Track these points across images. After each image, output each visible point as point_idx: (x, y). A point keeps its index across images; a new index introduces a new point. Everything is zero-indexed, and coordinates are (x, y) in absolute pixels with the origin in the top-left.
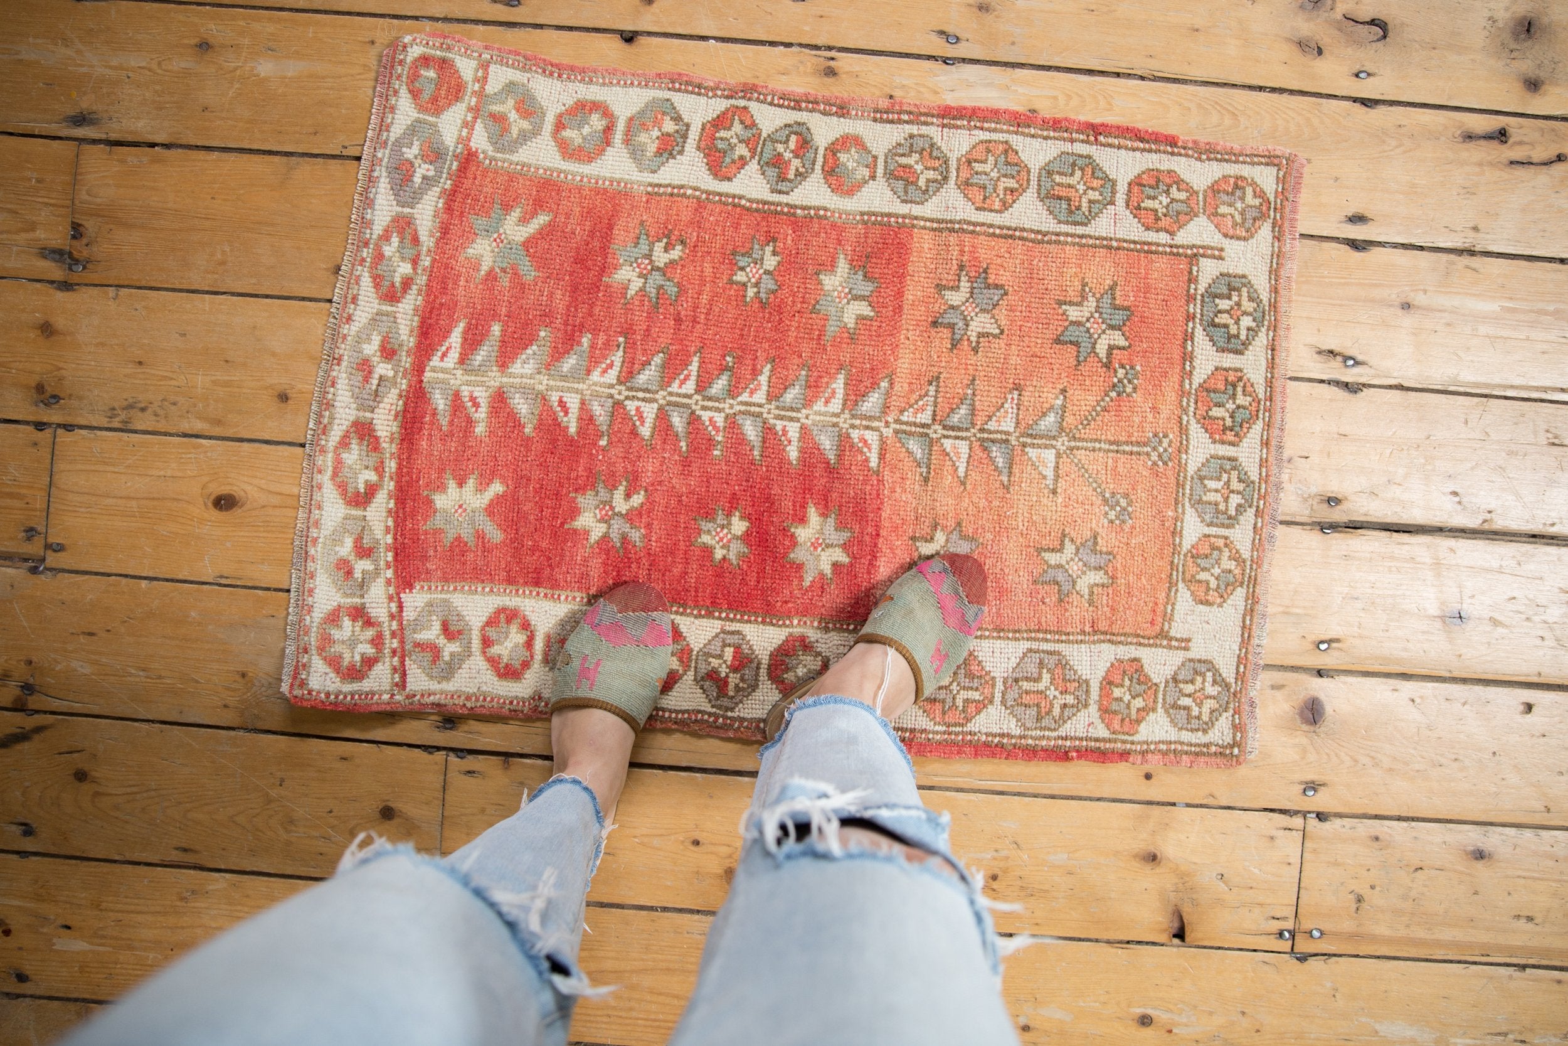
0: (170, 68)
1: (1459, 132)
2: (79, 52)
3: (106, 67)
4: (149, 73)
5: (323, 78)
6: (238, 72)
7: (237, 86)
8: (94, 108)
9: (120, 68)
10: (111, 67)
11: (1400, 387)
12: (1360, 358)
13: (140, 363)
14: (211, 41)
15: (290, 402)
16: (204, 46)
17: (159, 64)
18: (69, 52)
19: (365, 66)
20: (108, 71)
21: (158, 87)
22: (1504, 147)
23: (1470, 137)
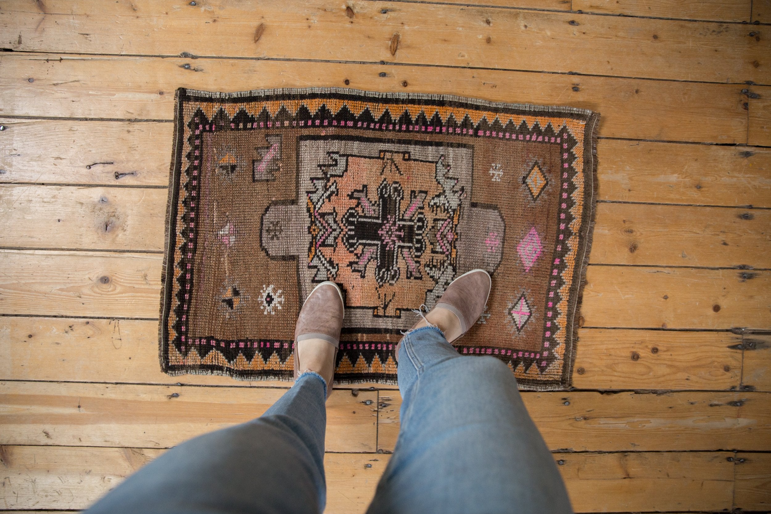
0: (712, 177)
1: (138, 176)
2: (749, 183)
3: (738, 177)
4: (721, 175)
5: (649, 174)
6: (684, 176)
7: (684, 170)
8: (742, 160)
9: (732, 177)
10: (736, 177)
11: (163, 57)
12: (183, 69)
13: (716, 51)
14: (695, 189)
15: (653, 35)
16: (699, 187)
17: (716, 179)
18: (753, 183)
19: (632, 180)
20: (737, 175)
21: (716, 169)
22: (116, 170)
23: (133, 174)
